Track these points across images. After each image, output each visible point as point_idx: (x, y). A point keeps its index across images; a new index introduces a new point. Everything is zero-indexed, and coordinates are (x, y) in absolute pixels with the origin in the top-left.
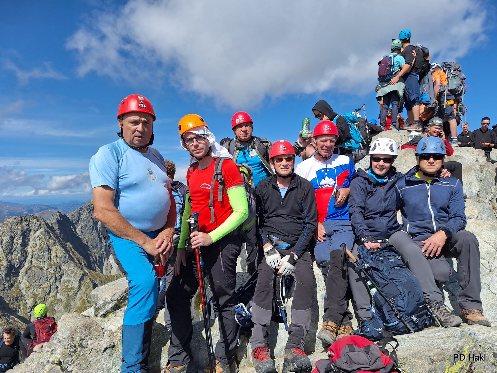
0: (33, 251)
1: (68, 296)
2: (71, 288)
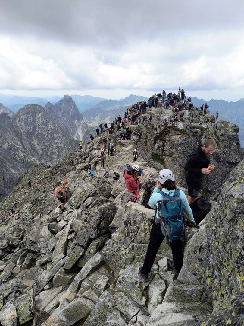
0: (39, 125)
1: (59, 151)
2: (60, 146)
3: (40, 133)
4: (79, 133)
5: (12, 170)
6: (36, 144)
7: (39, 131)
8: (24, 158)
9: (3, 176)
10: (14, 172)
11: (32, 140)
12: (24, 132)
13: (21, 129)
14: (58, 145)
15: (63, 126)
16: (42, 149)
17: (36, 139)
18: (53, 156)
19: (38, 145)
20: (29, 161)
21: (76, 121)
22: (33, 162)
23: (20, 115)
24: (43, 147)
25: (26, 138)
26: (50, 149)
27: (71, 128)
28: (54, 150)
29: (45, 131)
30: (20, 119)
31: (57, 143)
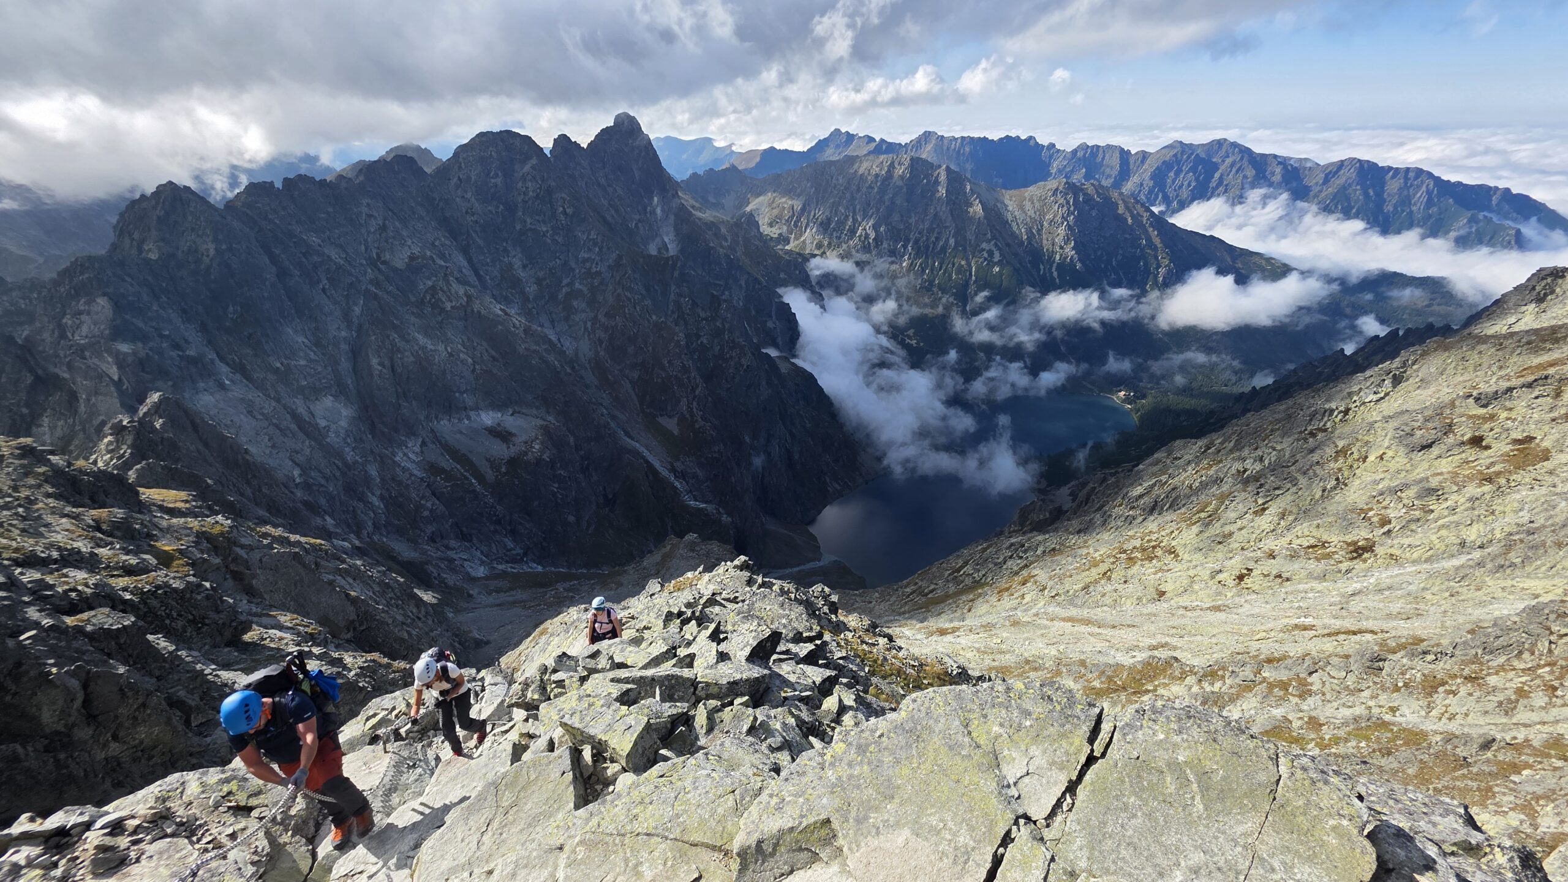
3: (529, 226)
4: (666, 240)
5: (422, 340)
6: (517, 263)
7: (525, 222)
8: (468, 302)
9: (391, 359)
10: (432, 347)
11: (505, 250)
12: (476, 222)
13: (467, 212)
14: (590, 269)
15: (613, 212)
16: (539, 281)
17: (518, 249)
18: (575, 304)
19: (524, 267)
20: (483, 312)
21: (656, 199)
22: (498, 316)
23: (460, 168)
24: (541, 274)
25: (481, 242)
26: (565, 282)
27: (639, 221)
28: (577, 285)
29: (544, 222)
30: (459, 179)
31: (585, 261)
